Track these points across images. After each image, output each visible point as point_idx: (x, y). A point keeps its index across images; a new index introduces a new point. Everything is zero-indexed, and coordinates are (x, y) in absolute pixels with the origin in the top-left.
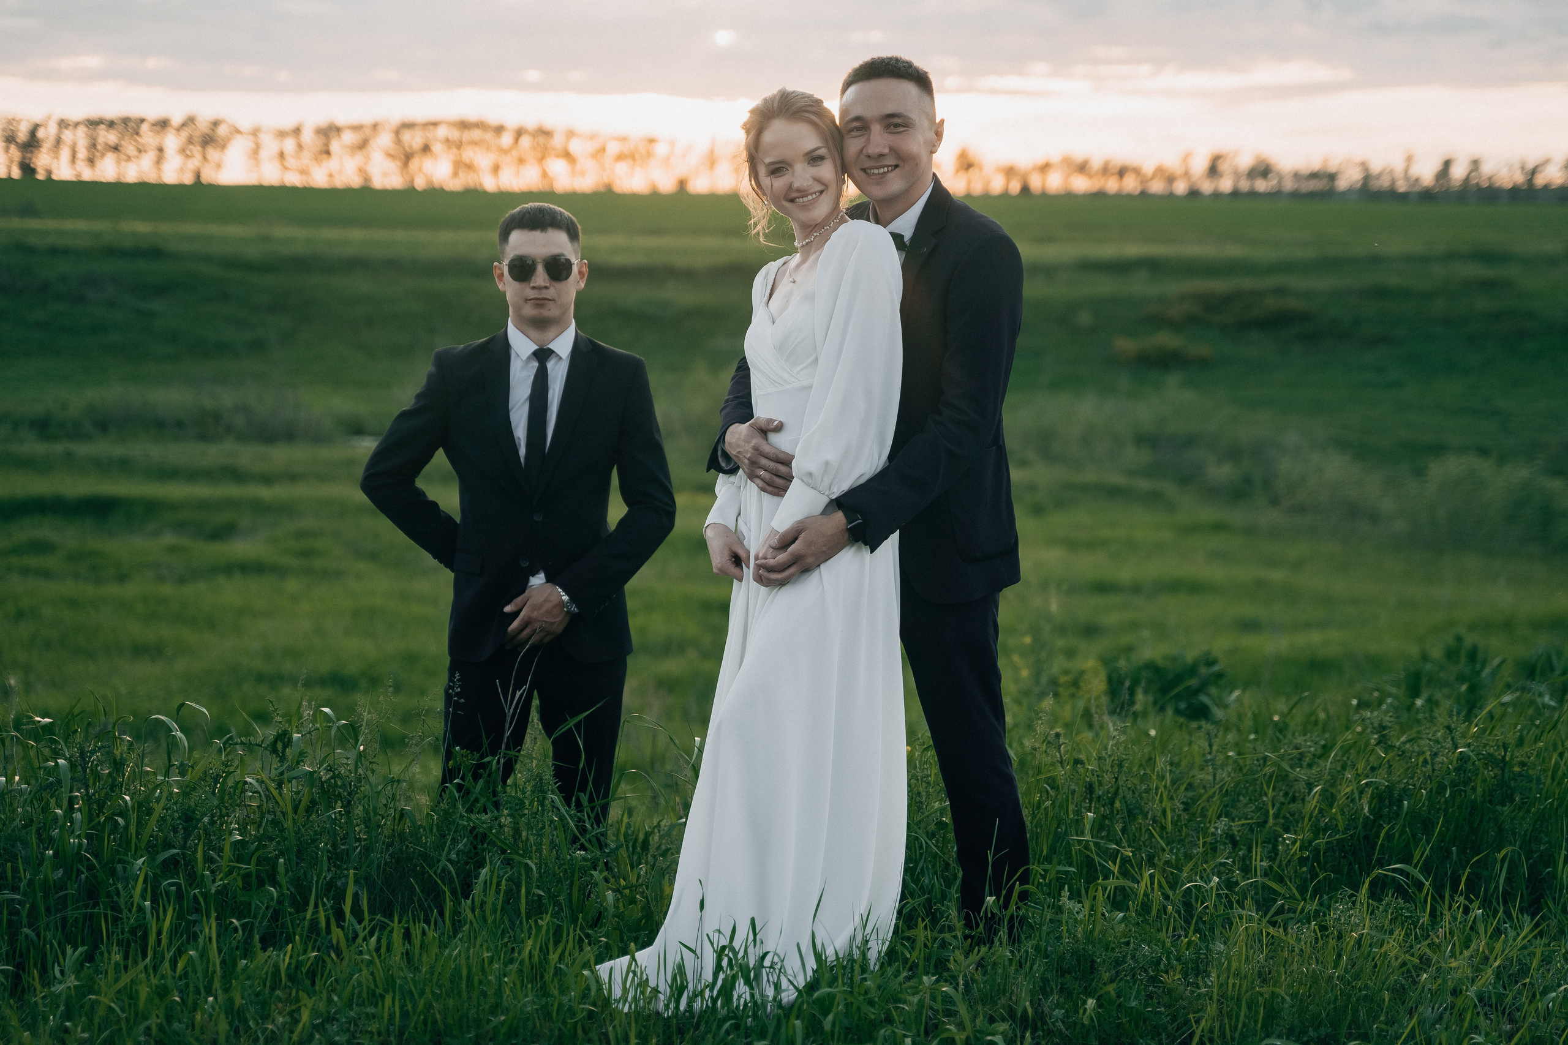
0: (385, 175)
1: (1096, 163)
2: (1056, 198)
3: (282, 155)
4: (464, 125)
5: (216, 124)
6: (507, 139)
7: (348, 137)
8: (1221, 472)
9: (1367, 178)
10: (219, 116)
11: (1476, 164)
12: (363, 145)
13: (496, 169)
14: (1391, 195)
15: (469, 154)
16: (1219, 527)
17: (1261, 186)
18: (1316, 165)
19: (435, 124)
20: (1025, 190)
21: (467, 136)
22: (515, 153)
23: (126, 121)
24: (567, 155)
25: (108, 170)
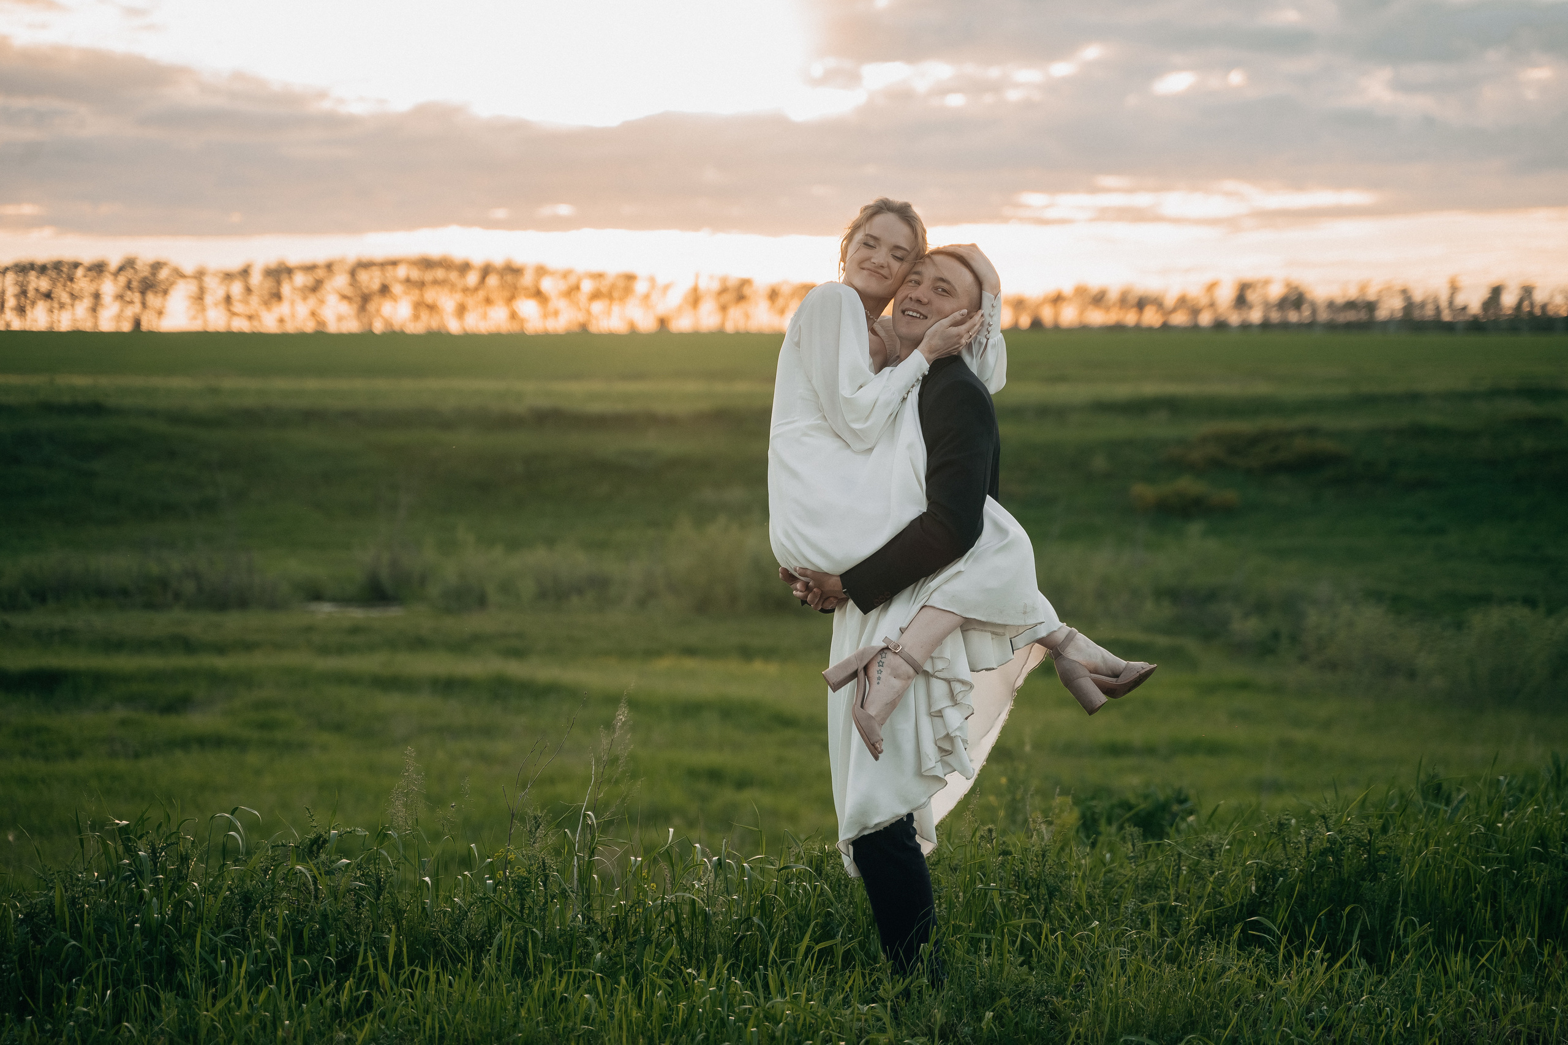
0: (340, 318)
1: (1113, 295)
2: (1070, 331)
3: (228, 299)
4: (427, 264)
5: (157, 266)
6: (472, 279)
7: (300, 279)
8: (1247, 627)
9: (1409, 306)
10: (162, 259)
11: (1527, 291)
12: (316, 287)
13: (461, 310)
14: (1438, 325)
15: (430, 295)
16: (1243, 686)
17: (1293, 317)
18: (1352, 293)
19: (394, 263)
20: (1037, 324)
21: (429, 276)
22: (481, 294)
23: (57, 266)
24: (538, 294)
25: (39, 319)
